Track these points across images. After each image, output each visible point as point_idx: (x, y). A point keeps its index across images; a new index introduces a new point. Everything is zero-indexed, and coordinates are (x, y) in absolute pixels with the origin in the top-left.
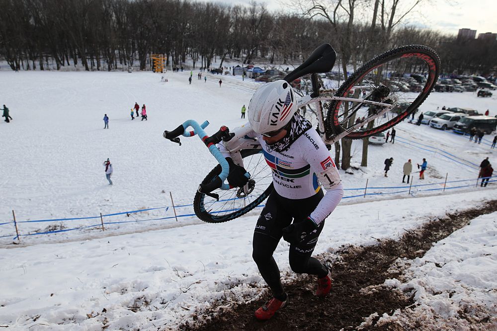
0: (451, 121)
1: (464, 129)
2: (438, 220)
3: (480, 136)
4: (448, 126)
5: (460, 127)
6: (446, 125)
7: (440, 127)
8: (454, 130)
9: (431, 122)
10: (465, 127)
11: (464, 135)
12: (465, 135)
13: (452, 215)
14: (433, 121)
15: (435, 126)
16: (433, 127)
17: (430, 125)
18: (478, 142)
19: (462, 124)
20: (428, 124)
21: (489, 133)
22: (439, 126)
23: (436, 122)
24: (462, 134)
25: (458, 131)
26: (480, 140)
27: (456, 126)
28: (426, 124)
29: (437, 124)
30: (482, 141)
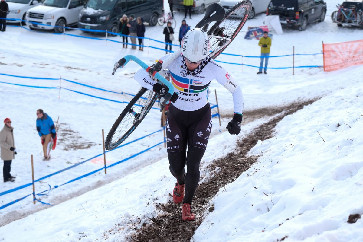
0: (70, 8)
1: (104, 22)
2: (150, 223)
3: (140, 32)
4: (69, 22)
5: (94, 19)
6: (62, 19)
7: (52, 27)
8: (83, 27)
9: (28, 18)
10: (104, 18)
11: (107, 38)
12: (109, 35)
13: (169, 206)
14: (32, 15)
15: (40, 26)
16: (35, 28)
17: (28, 24)
18: (138, 48)
19: (96, 11)
20: (24, 24)
21: (153, 24)
22: (49, 23)
23: (41, 16)
24: (102, 35)
25: (92, 28)
26: (140, 41)
27: (84, 17)
28: (18, 24)
29: (44, 21)
30: (145, 42)
